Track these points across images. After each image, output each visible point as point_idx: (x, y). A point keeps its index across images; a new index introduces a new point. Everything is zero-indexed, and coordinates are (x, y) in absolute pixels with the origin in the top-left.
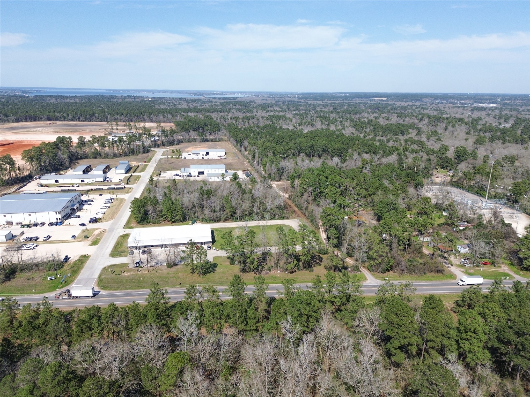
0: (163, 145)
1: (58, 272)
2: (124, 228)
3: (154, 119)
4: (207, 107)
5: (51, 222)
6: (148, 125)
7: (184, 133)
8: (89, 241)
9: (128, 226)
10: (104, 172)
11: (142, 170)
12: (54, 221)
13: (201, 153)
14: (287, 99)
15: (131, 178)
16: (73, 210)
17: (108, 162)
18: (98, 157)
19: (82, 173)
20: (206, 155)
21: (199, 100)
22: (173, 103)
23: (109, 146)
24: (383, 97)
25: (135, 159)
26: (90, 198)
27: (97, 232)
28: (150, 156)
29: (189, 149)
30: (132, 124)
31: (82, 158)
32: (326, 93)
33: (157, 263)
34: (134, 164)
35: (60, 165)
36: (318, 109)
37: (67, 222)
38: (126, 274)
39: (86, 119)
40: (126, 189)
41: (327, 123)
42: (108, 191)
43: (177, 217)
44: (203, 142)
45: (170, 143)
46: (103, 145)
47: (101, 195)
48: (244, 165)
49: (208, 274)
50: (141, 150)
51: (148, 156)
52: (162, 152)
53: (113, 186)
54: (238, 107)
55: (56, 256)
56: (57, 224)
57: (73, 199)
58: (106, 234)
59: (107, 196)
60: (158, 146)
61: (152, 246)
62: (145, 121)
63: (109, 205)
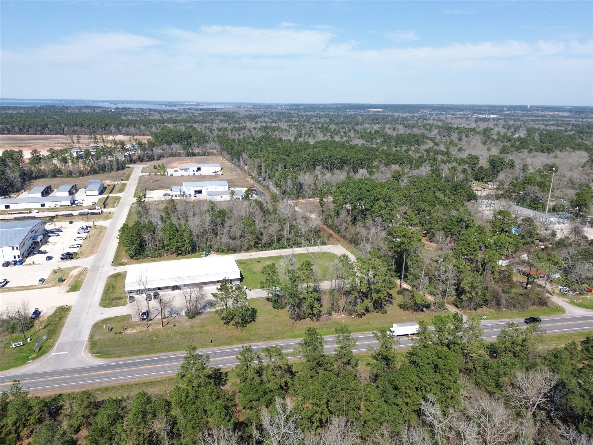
0: (140, 160)
1: (27, 333)
2: (112, 265)
3: (123, 132)
4: (184, 117)
5: (6, 260)
6: (118, 138)
7: (165, 146)
8: (65, 287)
9: (117, 262)
10: (71, 193)
11: (121, 190)
12: (11, 259)
13: (191, 169)
15: (108, 199)
16: (36, 243)
17: (73, 181)
18: (58, 175)
19: (40, 195)
20: (197, 171)
21: (173, 111)
22: (142, 114)
23: (73, 162)
24: (378, 108)
25: (108, 177)
26: (57, 227)
27: (75, 272)
28: (127, 173)
29: (173, 165)
30: (97, 136)
31: (37, 177)
33: (171, 313)
34: (107, 183)
35: (8, 186)
37: (29, 260)
38: (129, 331)
39: (36, 131)
40: (104, 214)
41: (329, 134)
42: (80, 217)
43: (185, 248)
44: (189, 156)
45: (149, 158)
46: (64, 161)
47: (71, 222)
48: (247, 181)
49: (248, 325)
50: (115, 167)
51: (124, 174)
52: (141, 168)
53: (86, 211)
54: (220, 117)
55: (22, 310)
56: (15, 263)
57: (35, 228)
58: (88, 275)
59: (80, 224)
60: (135, 162)
61: (159, 289)
62: (111, 133)
63: (85, 235)
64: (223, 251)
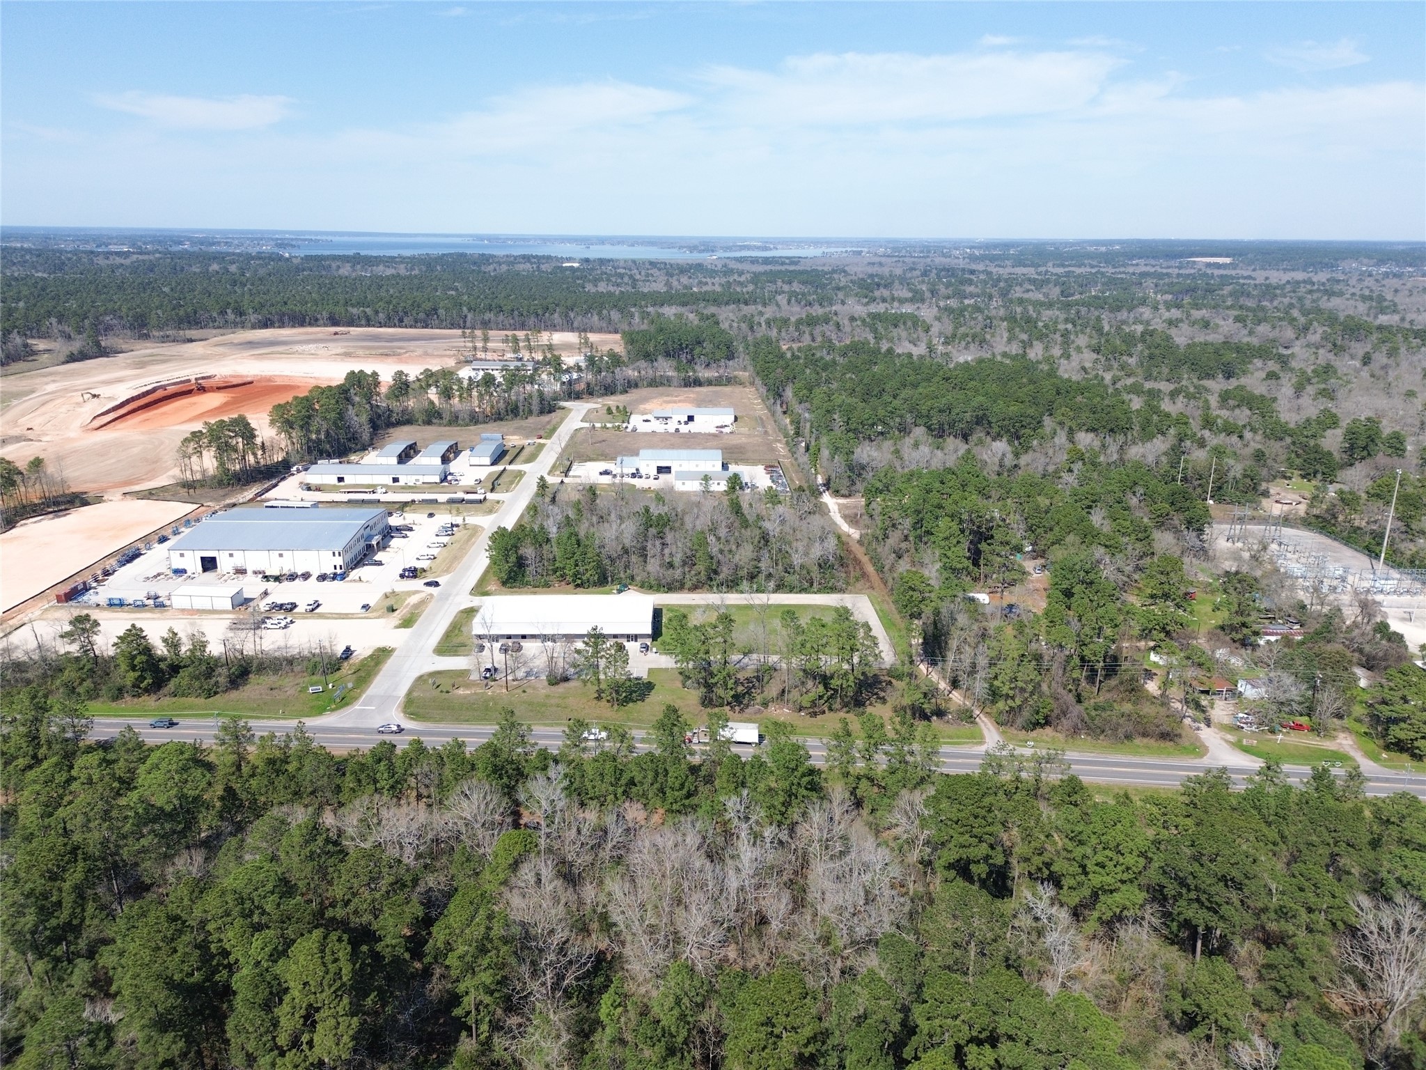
0: (590, 392)
1: (330, 677)
2: (471, 594)
3: (576, 324)
4: (718, 289)
5: (323, 572)
6: (558, 337)
7: (642, 364)
8: (395, 618)
9: (480, 589)
10: (445, 460)
11: (531, 459)
12: (329, 570)
13: (676, 418)
14: (940, 260)
15: (504, 475)
16: (369, 547)
17: (455, 434)
18: (434, 421)
19: (394, 460)
20: (686, 423)
21: (699, 267)
22: (631, 277)
23: (460, 396)
24: (1220, 256)
25: (517, 428)
26: (407, 522)
27: (414, 600)
28: (554, 422)
29: (648, 406)
30: (521, 334)
31: (399, 423)
32: (1053, 244)
33: (528, 674)
34: (514, 440)
35: (349, 440)
36: (1017, 292)
37: (354, 574)
38: (461, 692)
39: (416, 322)
40: (487, 504)
41: (1024, 337)
42: (448, 507)
43: (588, 575)
44: (686, 386)
45: (606, 389)
46: (446, 394)
47: (431, 515)
48: (773, 450)
49: (631, 705)
50: (535, 408)
51: (549, 422)
52: (584, 412)
53: (460, 495)
54: (796, 287)
55: (327, 644)
56: (335, 577)
57: (371, 523)
58: (431, 605)
59: (444, 519)
60: (578, 396)
61: (524, 637)
62: (553, 328)
63: (445, 539)
64: (651, 587)
